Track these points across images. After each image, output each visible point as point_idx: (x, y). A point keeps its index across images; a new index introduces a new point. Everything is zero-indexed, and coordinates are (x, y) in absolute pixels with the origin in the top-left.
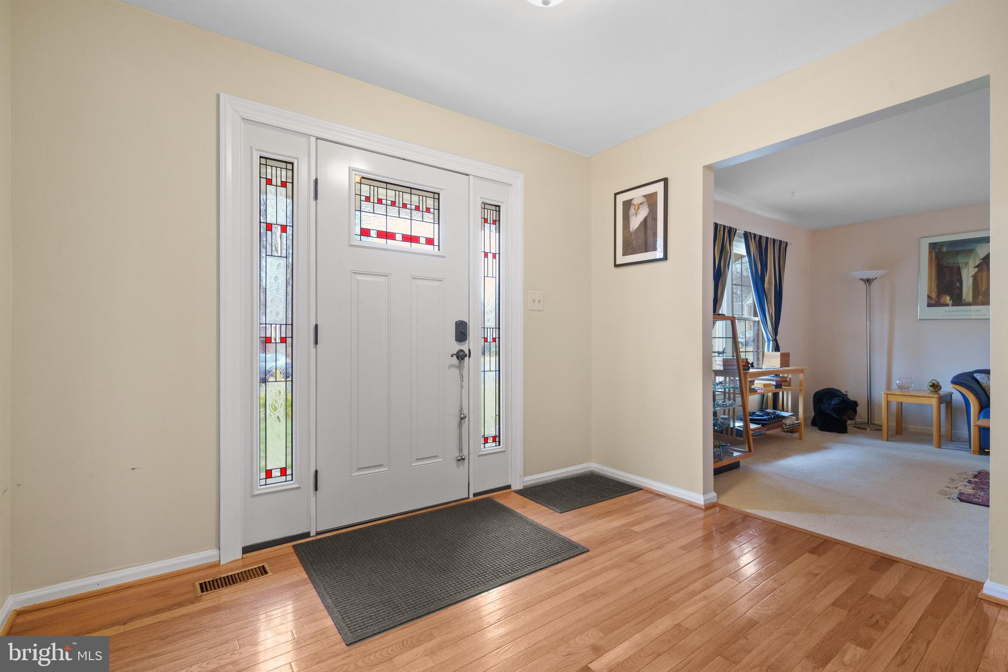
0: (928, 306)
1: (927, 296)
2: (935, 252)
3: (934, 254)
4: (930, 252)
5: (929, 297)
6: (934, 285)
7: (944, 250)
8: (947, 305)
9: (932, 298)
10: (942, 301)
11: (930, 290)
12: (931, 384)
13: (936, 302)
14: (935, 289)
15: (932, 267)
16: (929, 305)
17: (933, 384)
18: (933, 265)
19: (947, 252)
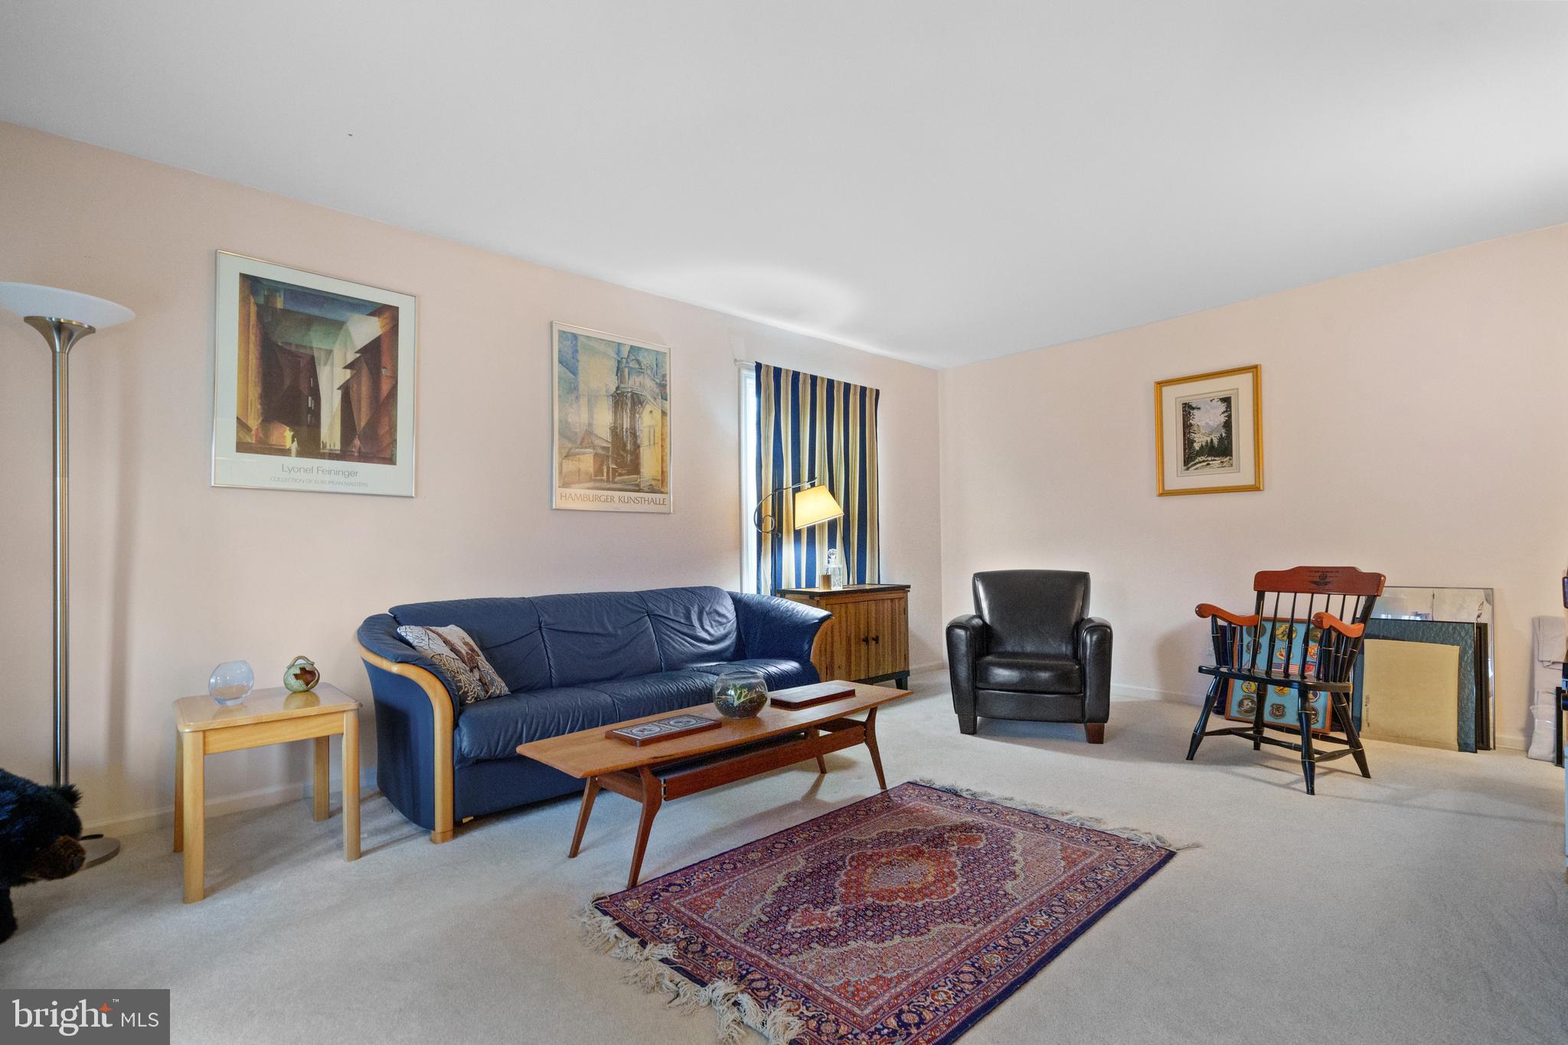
0: (239, 450)
1: (235, 420)
2: (258, 305)
3: (253, 309)
4: (244, 301)
5: (241, 424)
6: (254, 392)
7: (280, 304)
8: (285, 452)
9: (248, 429)
10: (274, 439)
11: (244, 403)
12: (298, 672)
13: (259, 441)
14: (256, 406)
15: (248, 343)
16: (242, 447)
17: (303, 669)
18: (252, 337)
19: (285, 311)
